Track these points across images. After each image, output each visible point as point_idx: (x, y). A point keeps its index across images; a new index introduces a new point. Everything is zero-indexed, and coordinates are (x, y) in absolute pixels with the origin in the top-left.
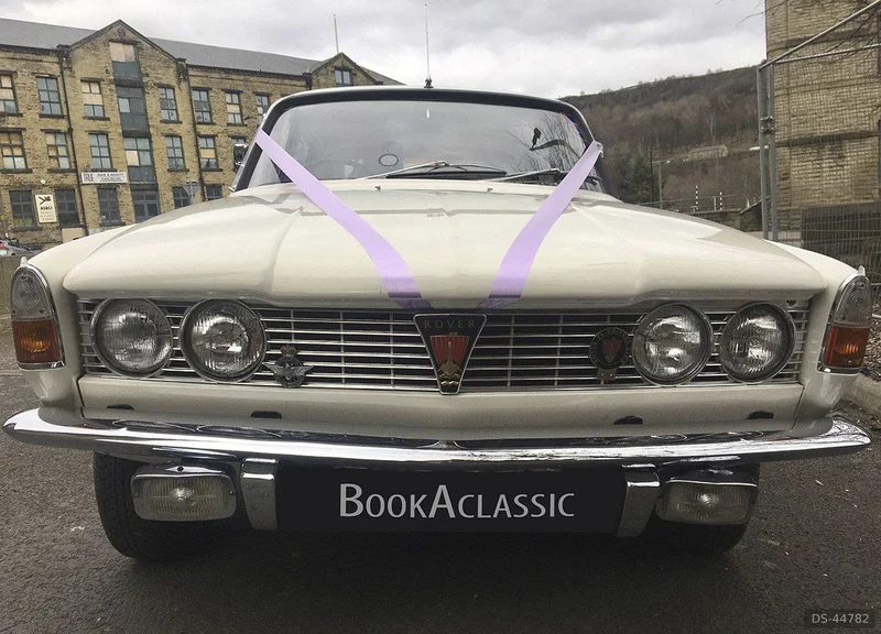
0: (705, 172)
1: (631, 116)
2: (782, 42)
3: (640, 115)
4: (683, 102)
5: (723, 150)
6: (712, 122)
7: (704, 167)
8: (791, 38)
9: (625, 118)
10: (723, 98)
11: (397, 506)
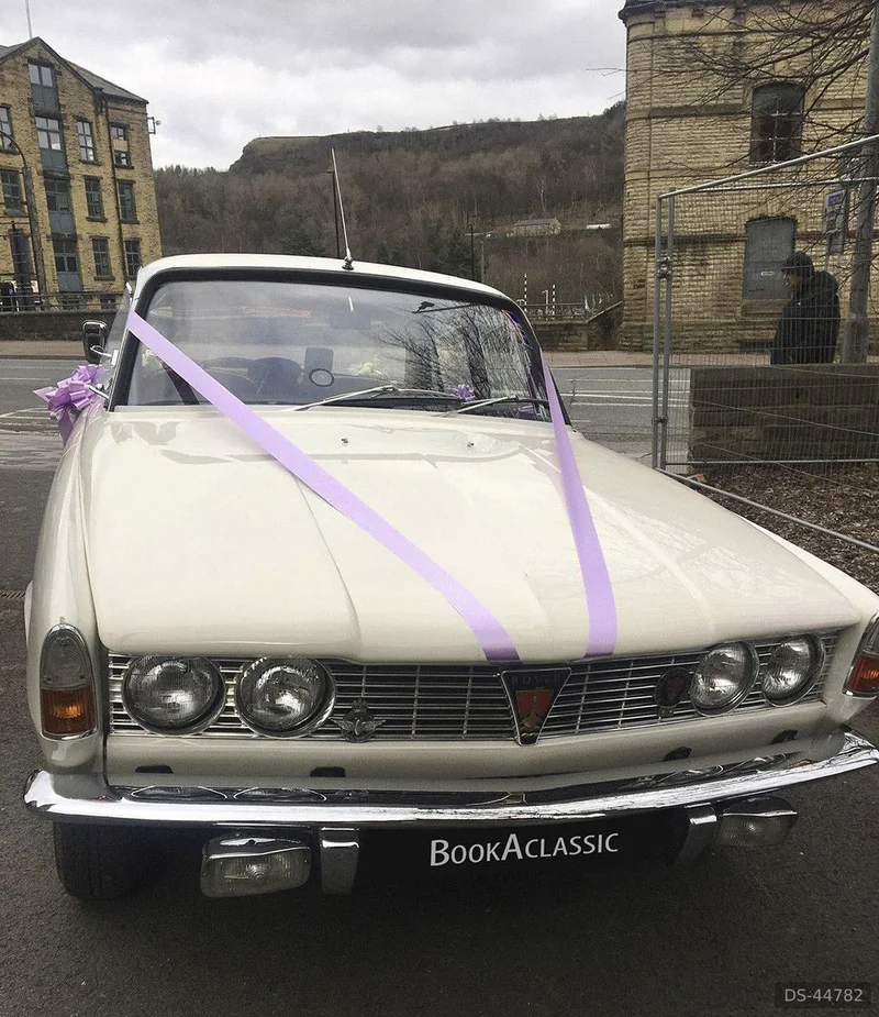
0: (533, 253)
1: (443, 169)
2: (644, 110)
3: (454, 168)
4: (507, 155)
5: (555, 226)
6: (542, 185)
7: (533, 245)
8: (656, 105)
9: (436, 169)
10: (556, 156)
11: (476, 853)
